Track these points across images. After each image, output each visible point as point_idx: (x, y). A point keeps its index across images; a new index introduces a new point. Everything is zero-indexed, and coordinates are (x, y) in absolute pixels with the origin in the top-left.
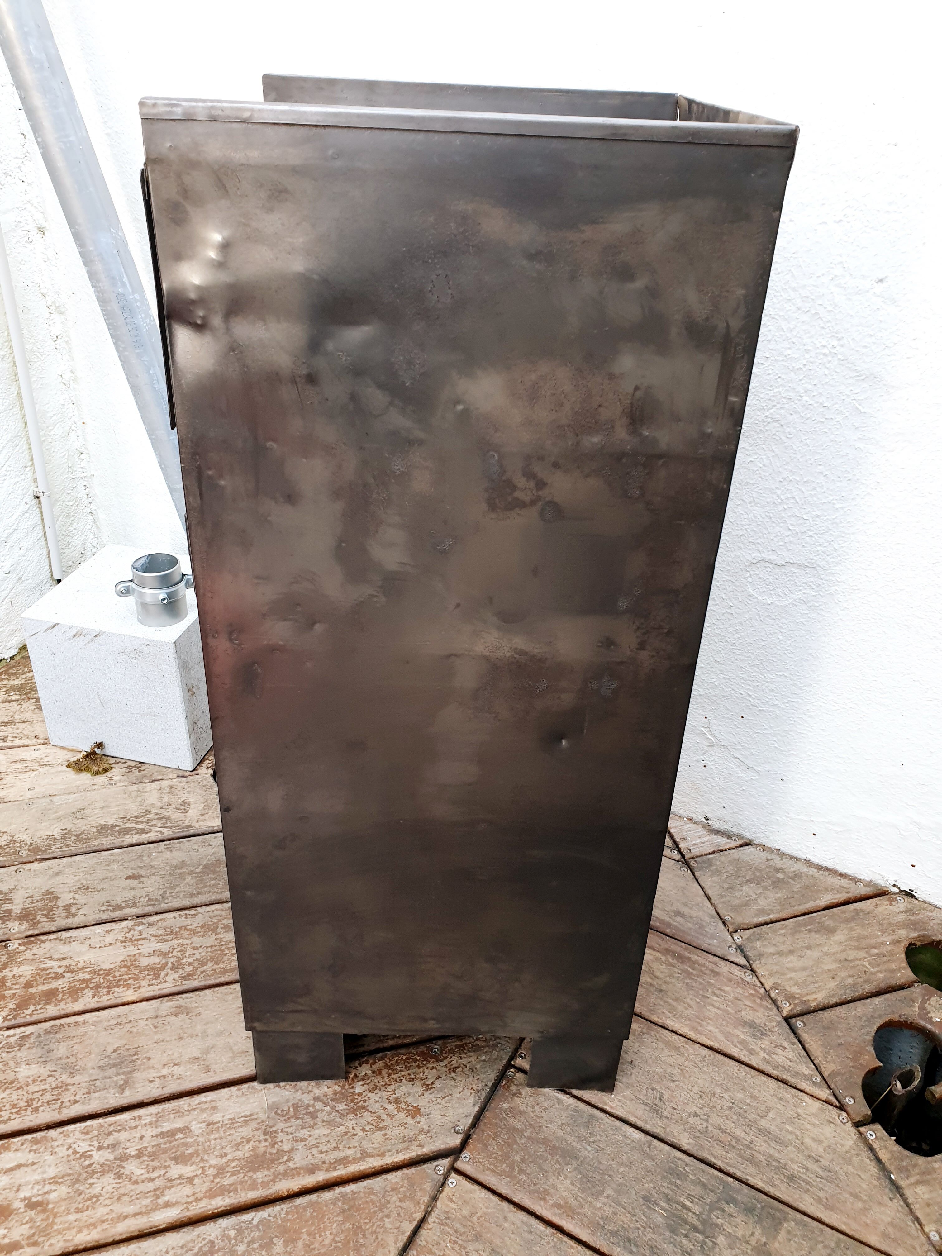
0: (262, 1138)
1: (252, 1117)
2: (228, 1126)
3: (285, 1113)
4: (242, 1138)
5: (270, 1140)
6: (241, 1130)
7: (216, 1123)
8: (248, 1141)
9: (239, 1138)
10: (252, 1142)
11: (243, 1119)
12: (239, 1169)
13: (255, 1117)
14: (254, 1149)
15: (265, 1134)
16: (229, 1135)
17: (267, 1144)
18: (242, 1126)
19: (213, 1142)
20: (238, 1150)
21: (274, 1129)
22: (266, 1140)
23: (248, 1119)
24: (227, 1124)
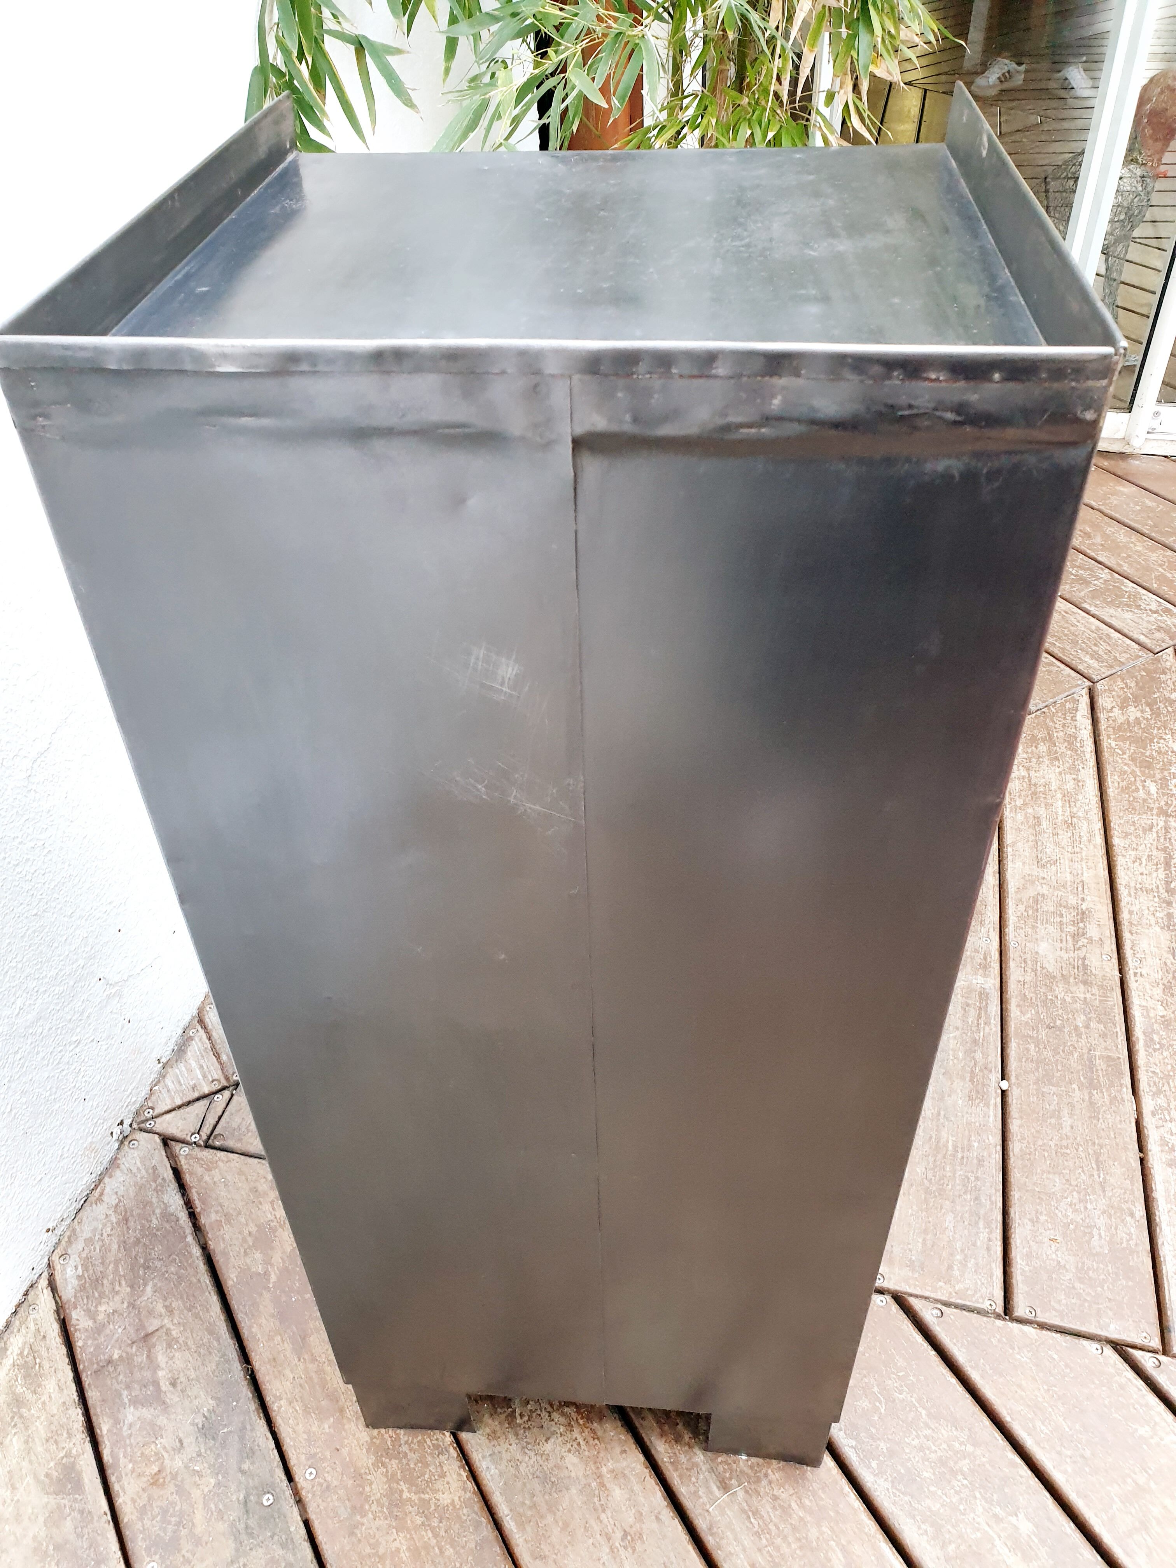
0: (764, 1482)
1: (746, 1508)
2: (768, 1536)
3: (726, 1467)
4: (774, 1508)
5: (764, 1471)
6: (766, 1516)
7: (771, 1556)
8: (775, 1498)
9: (777, 1513)
10: (775, 1493)
11: (753, 1520)
12: (809, 1493)
13: (745, 1505)
14: (781, 1486)
15: (759, 1480)
16: (778, 1528)
17: (770, 1471)
18: (762, 1517)
19: (793, 1546)
20: (790, 1506)
21: (749, 1471)
22: (766, 1475)
23: (750, 1514)
24: (767, 1539)
